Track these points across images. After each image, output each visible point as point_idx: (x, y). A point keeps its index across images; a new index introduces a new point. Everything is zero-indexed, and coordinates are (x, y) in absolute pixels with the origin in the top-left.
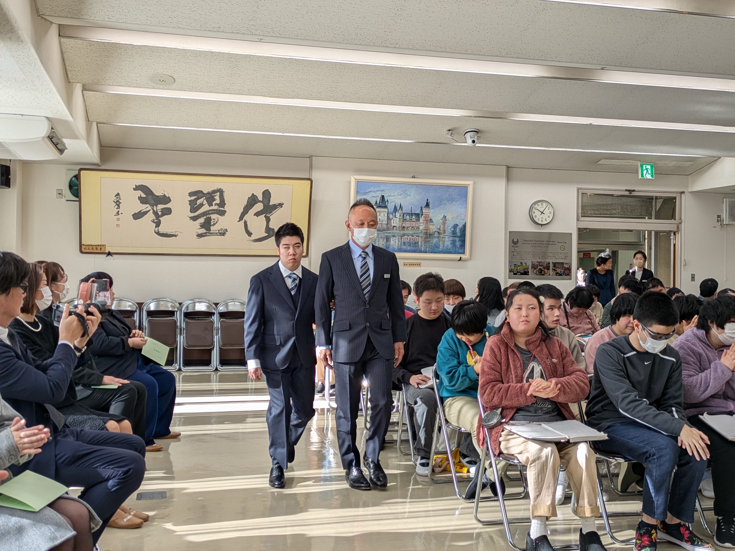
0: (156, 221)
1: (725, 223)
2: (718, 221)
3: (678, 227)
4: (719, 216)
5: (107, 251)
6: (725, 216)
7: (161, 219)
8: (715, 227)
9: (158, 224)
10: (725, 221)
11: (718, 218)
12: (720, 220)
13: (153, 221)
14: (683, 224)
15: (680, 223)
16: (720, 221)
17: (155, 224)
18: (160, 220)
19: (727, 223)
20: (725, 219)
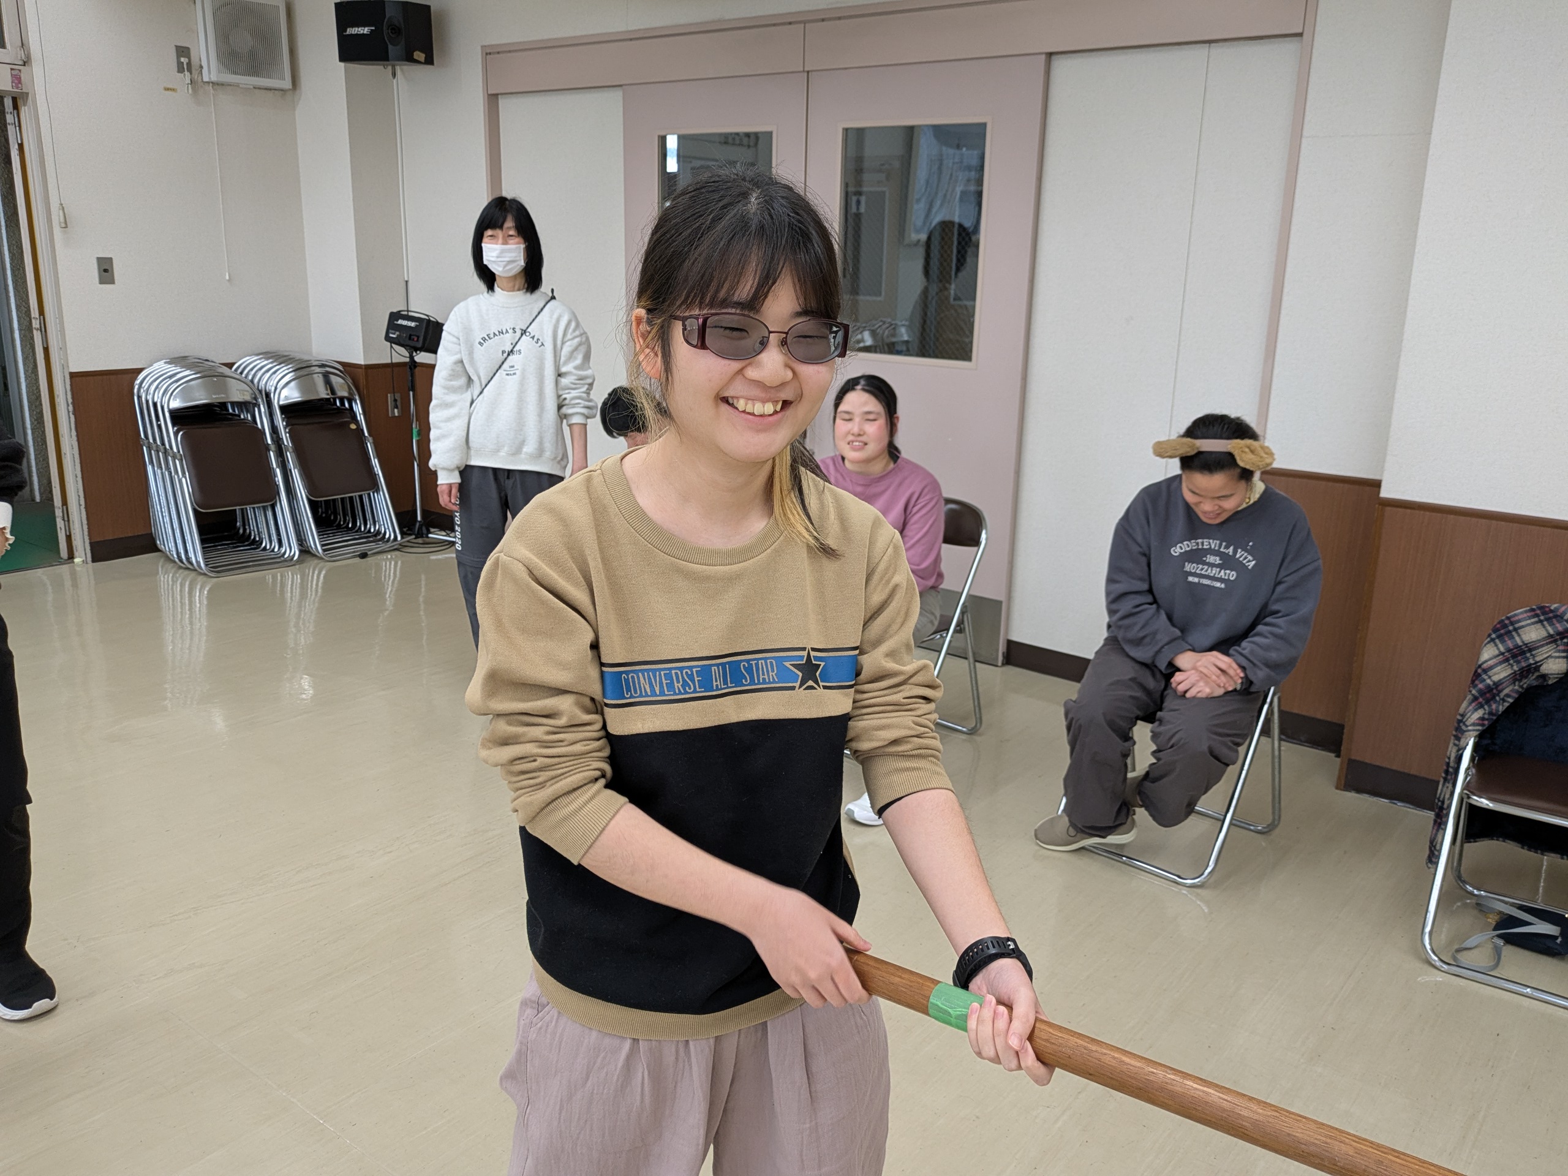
1: (206, 79)
2: (180, 69)
3: (17, 79)
4: (182, 51)
6: (205, 51)
8: (173, 90)
10: (205, 71)
11: (178, 57)
12: (189, 64)
14: (37, 68)
15: (26, 63)
16: (190, 70)
19: (214, 78)
20: (204, 64)
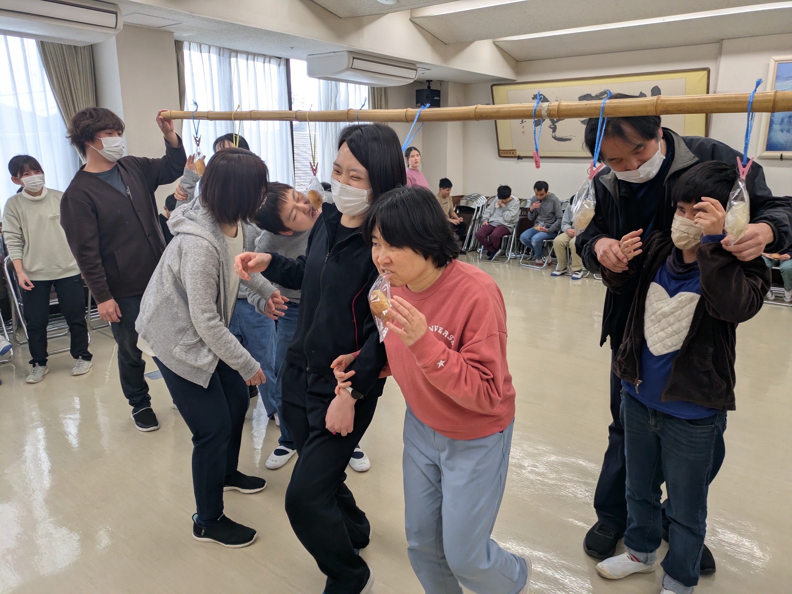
0: (552, 126)
5: (517, 155)
7: (556, 124)
9: (554, 129)
13: (550, 127)
17: (552, 130)
18: (556, 126)
